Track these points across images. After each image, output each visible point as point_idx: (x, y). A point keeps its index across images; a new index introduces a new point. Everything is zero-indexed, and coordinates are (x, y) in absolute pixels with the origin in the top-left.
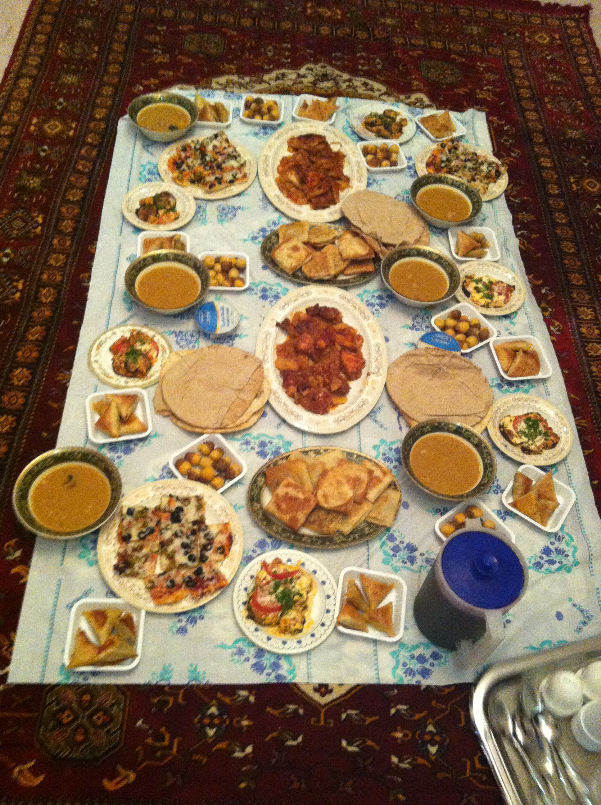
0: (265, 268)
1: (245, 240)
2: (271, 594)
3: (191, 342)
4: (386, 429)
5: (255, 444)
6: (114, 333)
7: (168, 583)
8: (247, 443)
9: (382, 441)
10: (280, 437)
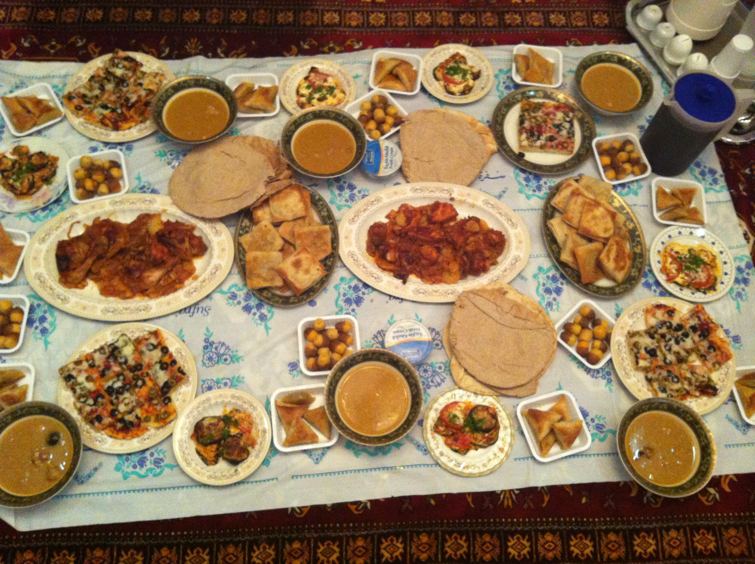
0: (312, 303)
1: (267, 328)
2: (697, 272)
3: (434, 371)
4: (506, 188)
5: (549, 298)
6: (442, 454)
7: (712, 350)
8: (549, 304)
9: (520, 192)
10: (535, 276)
